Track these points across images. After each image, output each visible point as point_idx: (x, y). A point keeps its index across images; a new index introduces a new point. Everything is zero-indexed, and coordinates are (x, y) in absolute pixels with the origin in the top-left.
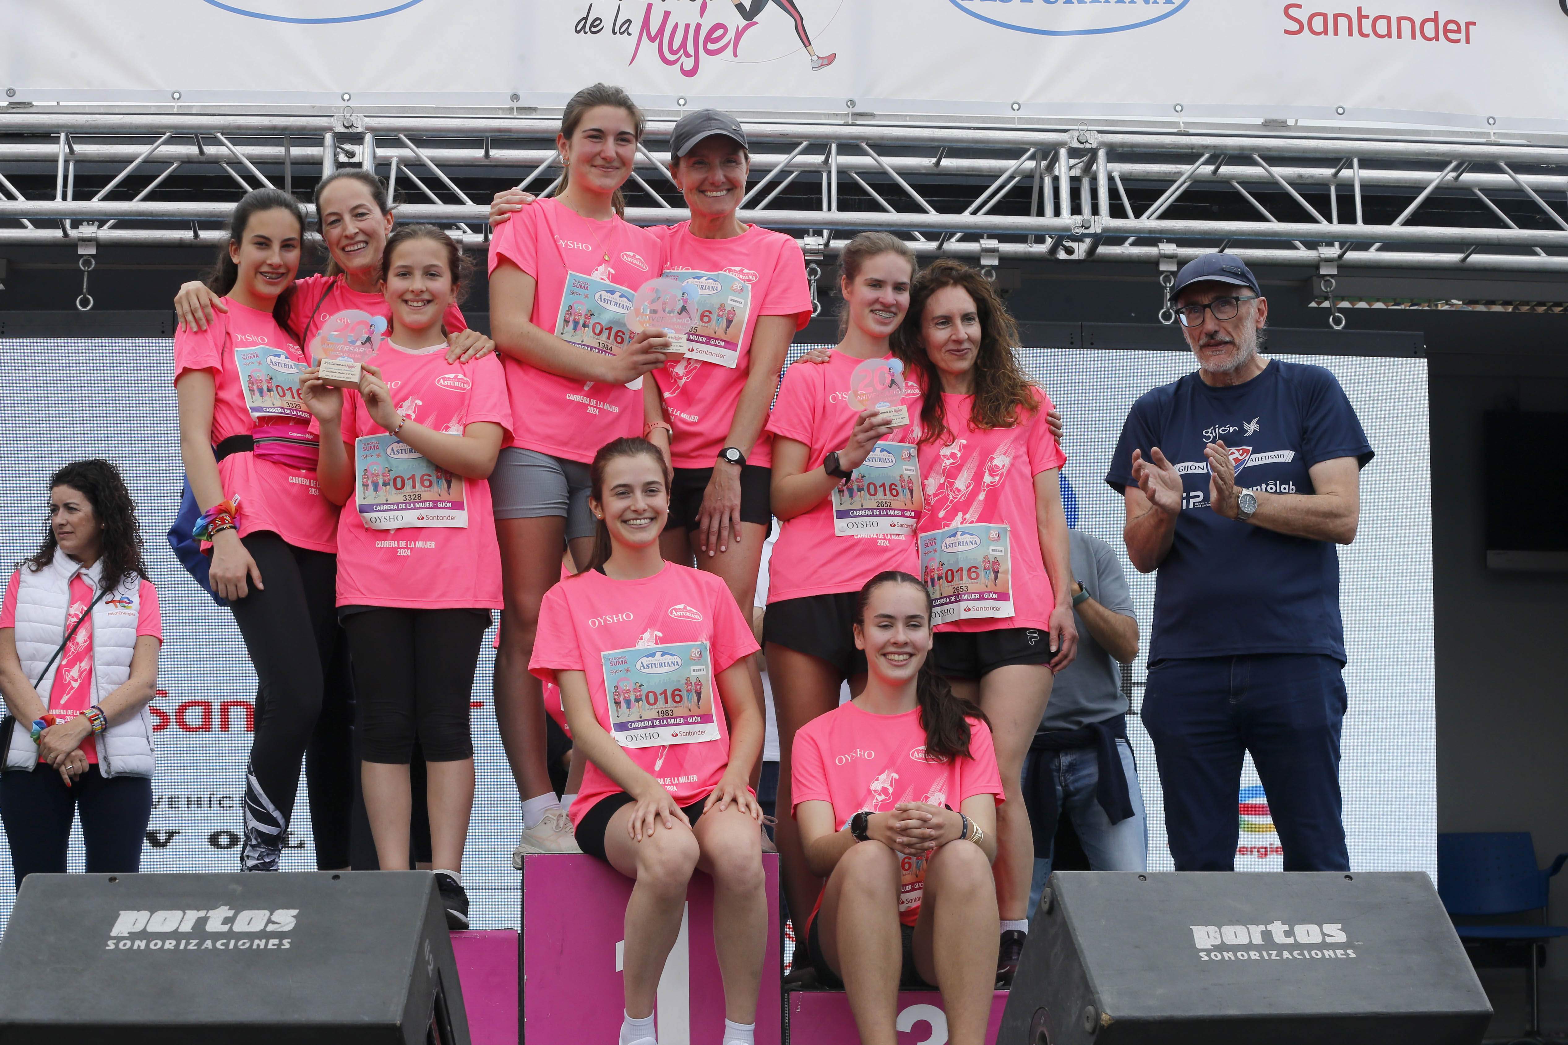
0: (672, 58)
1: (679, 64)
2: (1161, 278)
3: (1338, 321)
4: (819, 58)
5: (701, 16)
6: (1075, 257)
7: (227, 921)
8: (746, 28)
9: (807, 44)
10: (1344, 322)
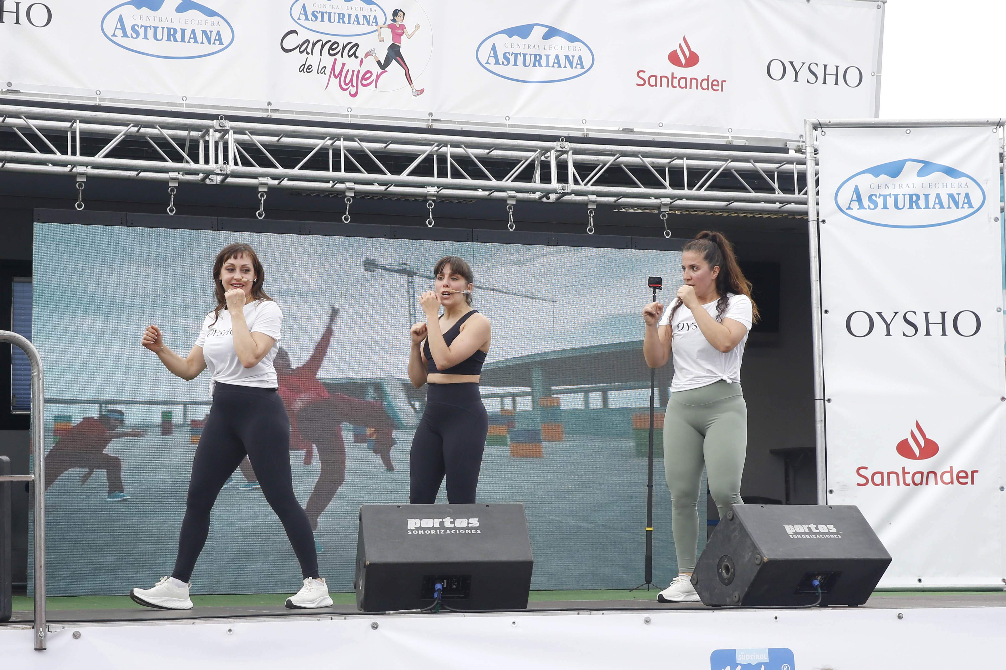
0: (345, 87)
1: (349, 90)
2: (588, 212)
3: (668, 234)
4: (416, 90)
5: (360, 66)
6: (550, 201)
7: (451, 523)
8: (381, 73)
9: (411, 83)
10: (670, 235)
